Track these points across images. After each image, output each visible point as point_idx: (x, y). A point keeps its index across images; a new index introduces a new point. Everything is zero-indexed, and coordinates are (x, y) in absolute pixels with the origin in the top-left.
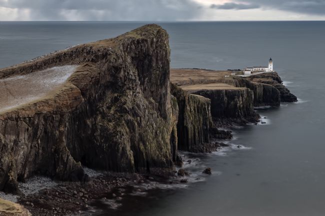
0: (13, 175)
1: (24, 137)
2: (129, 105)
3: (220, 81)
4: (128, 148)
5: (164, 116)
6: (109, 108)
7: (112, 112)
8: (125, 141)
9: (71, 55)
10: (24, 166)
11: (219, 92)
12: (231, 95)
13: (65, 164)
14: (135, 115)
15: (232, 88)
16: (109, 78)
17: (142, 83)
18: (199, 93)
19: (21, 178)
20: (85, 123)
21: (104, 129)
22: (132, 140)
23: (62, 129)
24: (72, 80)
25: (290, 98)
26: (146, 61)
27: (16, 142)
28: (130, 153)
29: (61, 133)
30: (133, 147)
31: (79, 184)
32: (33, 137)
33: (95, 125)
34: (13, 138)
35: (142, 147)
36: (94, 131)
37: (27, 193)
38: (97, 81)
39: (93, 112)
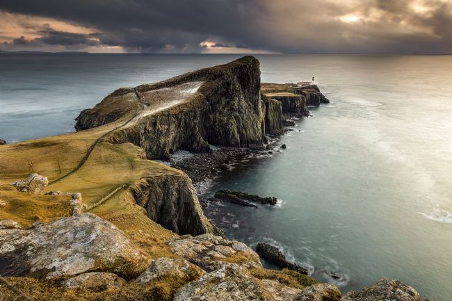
0: (167, 150)
1: (173, 127)
2: (236, 106)
3: (285, 91)
4: (236, 133)
5: (258, 113)
6: (224, 108)
7: (225, 110)
8: (234, 128)
9: (198, 75)
10: (173, 145)
11: (285, 97)
12: (293, 99)
13: (198, 143)
14: (240, 112)
15: (293, 95)
16: (224, 90)
17: (244, 93)
18: (273, 98)
19: (171, 152)
20: (209, 118)
21: (221, 121)
22: (238, 128)
23: (195, 121)
24: (200, 90)
25: (326, 102)
26: (246, 79)
27: (168, 130)
28: (237, 136)
29: (195, 124)
30: (239, 132)
31: (207, 155)
32: (179, 126)
33: (215, 118)
34: (166, 127)
35: (244, 132)
36: (214, 122)
37: (176, 161)
38: (216, 92)
39: (214, 111)
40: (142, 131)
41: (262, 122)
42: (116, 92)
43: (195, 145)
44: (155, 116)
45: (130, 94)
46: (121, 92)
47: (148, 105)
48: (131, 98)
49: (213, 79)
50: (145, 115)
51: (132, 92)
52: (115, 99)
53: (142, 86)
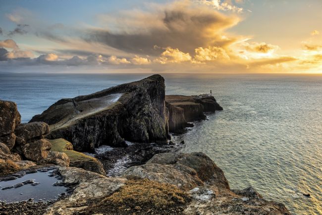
0: (92, 145)
1: (97, 127)
2: (146, 112)
3: (188, 101)
4: (146, 132)
5: (163, 117)
6: (137, 113)
7: (138, 115)
8: (144, 129)
9: (119, 89)
10: (98, 141)
11: (187, 105)
12: (193, 107)
13: (117, 139)
14: (149, 116)
15: (194, 104)
16: (137, 99)
17: (152, 102)
18: (178, 106)
19: (96, 146)
20: (126, 120)
21: (135, 123)
22: (148, 128)
23: (115, 123)
24: (119, 100)
25: (220, 109)
26: (154, 91)
27: (94, 129)
28: (147, 134)
29: (115, 125)
30: (148, 131)
31: (123, 149)
32: (101, 127)
33: (130, 121)
34: (92, 127)
35: (152, 131)
36: (130, 124)
37: (99, 153)
38: (131, 101)
39: (130, 115)
40: (74, 131)
41: (167, 124)
42: (59, 101)
43: (114, 142)
44: (84, 119)
45: (69, 103)
46: (62, 102)
47: (81, 111)
48: (69, 106)
49: (130, 92)
50: (77, 118)
51: (70, 101)
52: (58, 107)
53: (79, 97)
